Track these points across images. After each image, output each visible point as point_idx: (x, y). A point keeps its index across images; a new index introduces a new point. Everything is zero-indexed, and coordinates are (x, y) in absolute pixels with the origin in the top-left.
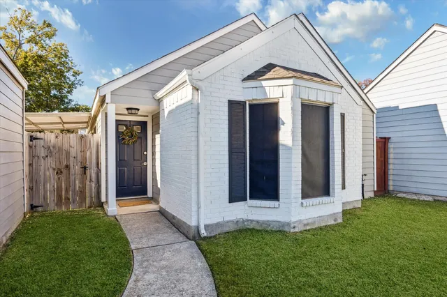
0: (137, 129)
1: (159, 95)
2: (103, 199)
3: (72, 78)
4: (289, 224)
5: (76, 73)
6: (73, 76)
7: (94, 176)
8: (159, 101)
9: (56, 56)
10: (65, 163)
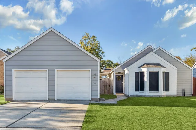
0: (121, 77)
1: (124, 70)
2: (113, 93)
3: (101, 55)
4: (146, 96)
5: (103, 53)
6: (102, 53)
7: (111, 87)
8: (124, 71)
9: (96, 47)
10: (106, 84)
